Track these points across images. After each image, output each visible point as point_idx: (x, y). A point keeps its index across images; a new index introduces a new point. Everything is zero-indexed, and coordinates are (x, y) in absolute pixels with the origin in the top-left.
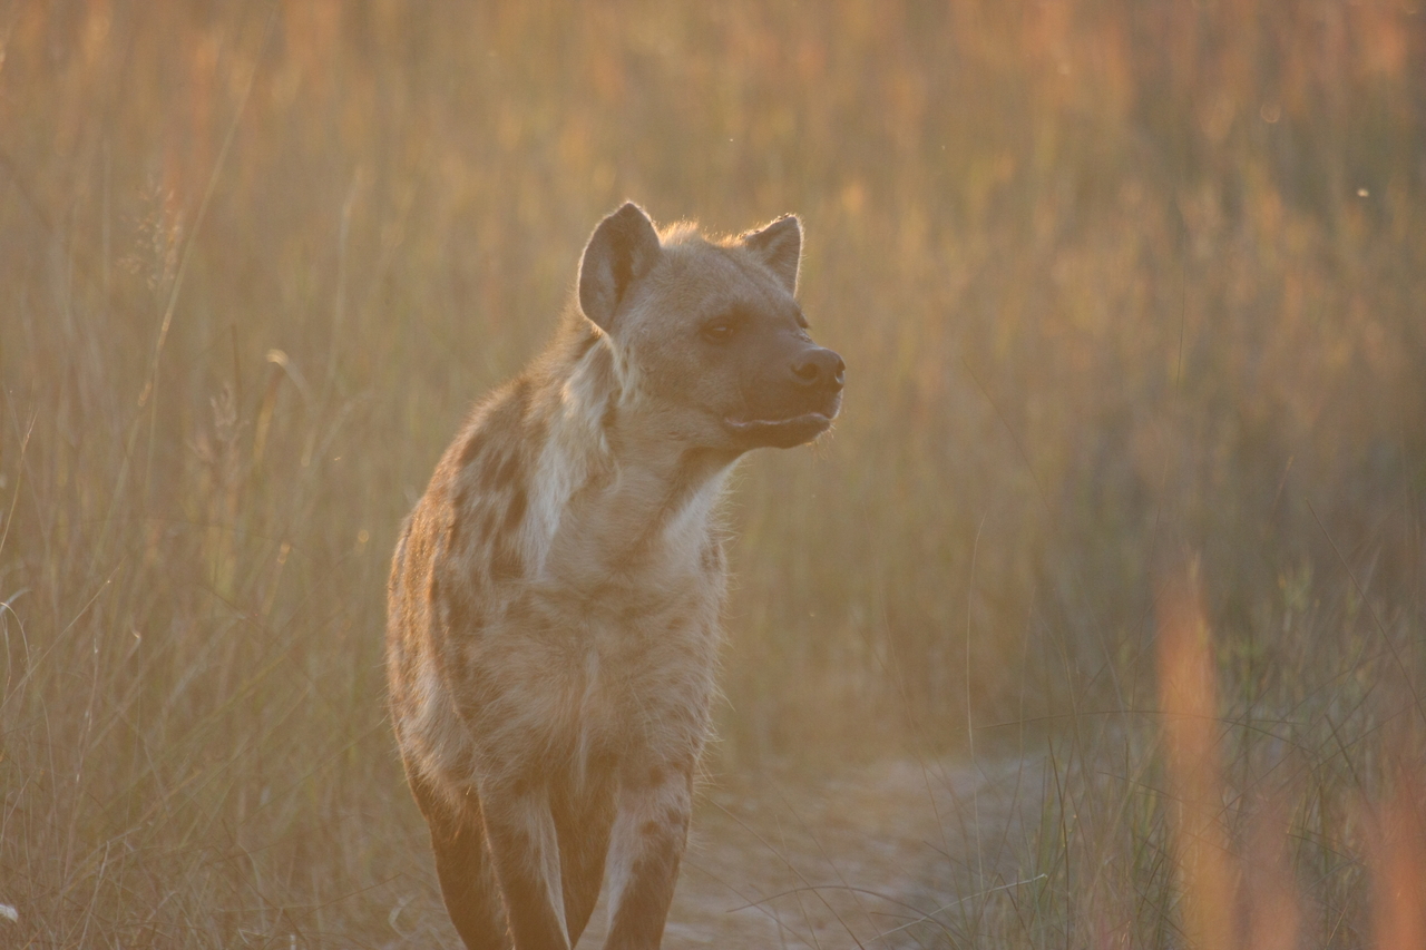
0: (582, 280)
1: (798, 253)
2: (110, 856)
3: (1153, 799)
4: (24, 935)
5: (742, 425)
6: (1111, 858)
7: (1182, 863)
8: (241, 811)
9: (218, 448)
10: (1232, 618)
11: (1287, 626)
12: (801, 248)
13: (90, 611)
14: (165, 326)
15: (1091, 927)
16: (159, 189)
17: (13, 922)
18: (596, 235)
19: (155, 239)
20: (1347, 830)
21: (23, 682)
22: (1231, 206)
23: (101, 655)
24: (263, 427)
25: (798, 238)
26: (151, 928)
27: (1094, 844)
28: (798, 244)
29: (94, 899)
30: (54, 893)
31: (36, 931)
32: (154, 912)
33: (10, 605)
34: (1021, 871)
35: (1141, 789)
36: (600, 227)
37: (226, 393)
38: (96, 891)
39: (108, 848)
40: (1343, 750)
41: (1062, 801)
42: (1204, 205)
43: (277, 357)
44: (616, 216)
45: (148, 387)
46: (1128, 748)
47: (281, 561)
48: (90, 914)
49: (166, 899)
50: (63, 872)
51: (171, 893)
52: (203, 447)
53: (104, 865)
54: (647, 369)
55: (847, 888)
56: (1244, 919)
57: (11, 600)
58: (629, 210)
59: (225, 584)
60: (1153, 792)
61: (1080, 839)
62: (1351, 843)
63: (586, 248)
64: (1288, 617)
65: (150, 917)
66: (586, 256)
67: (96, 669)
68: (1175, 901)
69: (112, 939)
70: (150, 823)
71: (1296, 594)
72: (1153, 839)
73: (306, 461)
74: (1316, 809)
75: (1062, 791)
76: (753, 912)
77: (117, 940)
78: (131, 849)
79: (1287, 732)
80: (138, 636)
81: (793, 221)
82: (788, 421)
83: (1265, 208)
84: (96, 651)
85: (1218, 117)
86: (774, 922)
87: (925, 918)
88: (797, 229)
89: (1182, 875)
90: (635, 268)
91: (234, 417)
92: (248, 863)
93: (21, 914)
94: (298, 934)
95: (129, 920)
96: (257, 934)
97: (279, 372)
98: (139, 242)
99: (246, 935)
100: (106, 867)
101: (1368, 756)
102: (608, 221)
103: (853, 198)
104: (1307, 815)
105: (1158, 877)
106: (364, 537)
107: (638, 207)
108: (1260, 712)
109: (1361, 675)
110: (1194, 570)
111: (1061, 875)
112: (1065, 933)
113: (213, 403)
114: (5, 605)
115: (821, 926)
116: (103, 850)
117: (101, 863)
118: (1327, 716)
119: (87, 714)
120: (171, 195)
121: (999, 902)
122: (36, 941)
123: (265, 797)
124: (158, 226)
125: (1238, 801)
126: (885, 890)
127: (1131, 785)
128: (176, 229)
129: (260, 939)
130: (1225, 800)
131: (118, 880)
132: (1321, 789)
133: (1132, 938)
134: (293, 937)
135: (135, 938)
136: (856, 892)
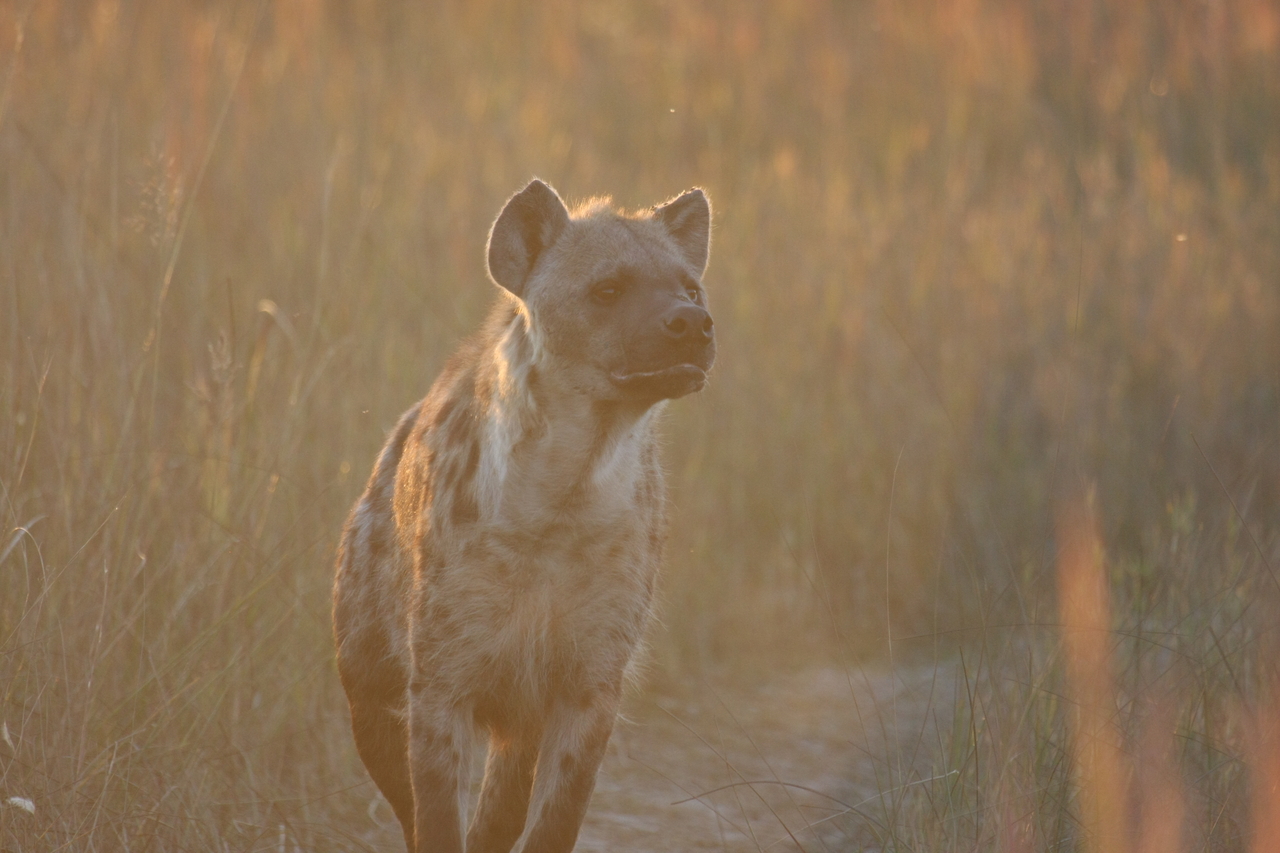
0: (491, 250)
1: (707, 223)
2: (118, 755)
3: (1053, 702)
4: (40, 826)
5: (623, 378)
6: (1016, 756)
7: (1080, 760)
8: (235, 714)
9: (215, 389)
10: (1124, 540)
11: (1174, 548)
12: (711, 219)
13: (100, 535)
14: (167, 279)
15: (998, 818)
16: (161, 156)
17: (31, 814)
18: (505, 210)
19: (157, 201)
20: (1228, 731)
21: (40, 599)
22: (1124, 171)
23: (110, 574)
24: (255, 370)
25: (707, 209)
26: (154, 819)
27: (1001, 743)
28: (707, 215)
29: (104, 793)
30: (67, 788)
31: (52, 822)
32: (158, 804)
33: (29, 530)
34: (935, 767)
35: (1043, 694)
36: (510, 203)
37: (222, 340)
38: (105, 788)
39: (116, 748)
40: (1224, 658)
41: (972, 706)
42: (1100, 170)
43: (268, 307)
44: (525, 193)
45: (151, 334)
46: (1031, 658)
47: (271, 490)
48: (100, 807)
49: (168, 793)
50: (75, 768)
51: (173, 788)
52: (202, 388)
53: (112, 762)
54: (548, 330)
55: (779, 783)
56: (1136, 810)
57: (30, 525)
58: (536, 187)
59: (221, 511)
60: (1054, 697)
61: (988, 739)
62: (1232, 742)
63: (497, 220)
64: (1175, 540)
65: (154, 809)
66: (495, 228)
67: (106, 586)
68: (1074, 794)
69: (120, 829)
70: (154, 725)
71: (1182, 519)
72: (1054, 738)
73: (293, 400)
74: (1200, 711)
75: (972, 695)
76: (694, 805)
77: (124, 830)
78: (137, 749)
79: (1174, 643)
80: (143, 558)
81: (699, 193)
82: (661, 372)
83: (1155, 172)
84: (106, 571)
85: (1113, 89)
86: (713, 814)
87: (849, 810)
88: (704, 201)
89: (1079, 771)
90: (545, 238)
91: (229, 361)
92: (242, 761)
93: (38, 807)
94: (287, 825)
95: (134, 812)
96: (250, 824)
97: (269, 321)
98: (143, 203)
99: (240, 826)
100: (115, 765)
101: (1247, 664)
102: (518, 198)
103: (785, 164)
104: (1192, 717)
105: (1058, 773)
106: (345, 468)
107: (545, 183)
108: (1150, 625)
109: (1240, 592)
110: (1091, 497)
111: (971, 771)
112: (975, 823)
113: (210, 347)
114: (24, 530)
115: (755, 817)
116: (113, 748)
117: (110, 760)
118: (1211, 629)
119: (97, 627)
120: (172, 161)
121: (916, 795)
122: (51, 831)
123: (257, 701)
124: (160, 190)
125: (1131, 704)
126: (813, 785)
127: (1034, 690)
128: (176, 191)
129: (252, 829)
130: (1118, 704)
131: (125, 776)
132: (1205, 694)
133: (1035, 828)
134: (282, 827)
135: (141, 827)
136: (787, 787)
